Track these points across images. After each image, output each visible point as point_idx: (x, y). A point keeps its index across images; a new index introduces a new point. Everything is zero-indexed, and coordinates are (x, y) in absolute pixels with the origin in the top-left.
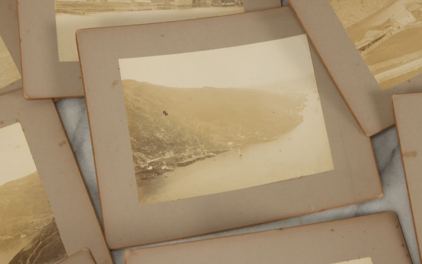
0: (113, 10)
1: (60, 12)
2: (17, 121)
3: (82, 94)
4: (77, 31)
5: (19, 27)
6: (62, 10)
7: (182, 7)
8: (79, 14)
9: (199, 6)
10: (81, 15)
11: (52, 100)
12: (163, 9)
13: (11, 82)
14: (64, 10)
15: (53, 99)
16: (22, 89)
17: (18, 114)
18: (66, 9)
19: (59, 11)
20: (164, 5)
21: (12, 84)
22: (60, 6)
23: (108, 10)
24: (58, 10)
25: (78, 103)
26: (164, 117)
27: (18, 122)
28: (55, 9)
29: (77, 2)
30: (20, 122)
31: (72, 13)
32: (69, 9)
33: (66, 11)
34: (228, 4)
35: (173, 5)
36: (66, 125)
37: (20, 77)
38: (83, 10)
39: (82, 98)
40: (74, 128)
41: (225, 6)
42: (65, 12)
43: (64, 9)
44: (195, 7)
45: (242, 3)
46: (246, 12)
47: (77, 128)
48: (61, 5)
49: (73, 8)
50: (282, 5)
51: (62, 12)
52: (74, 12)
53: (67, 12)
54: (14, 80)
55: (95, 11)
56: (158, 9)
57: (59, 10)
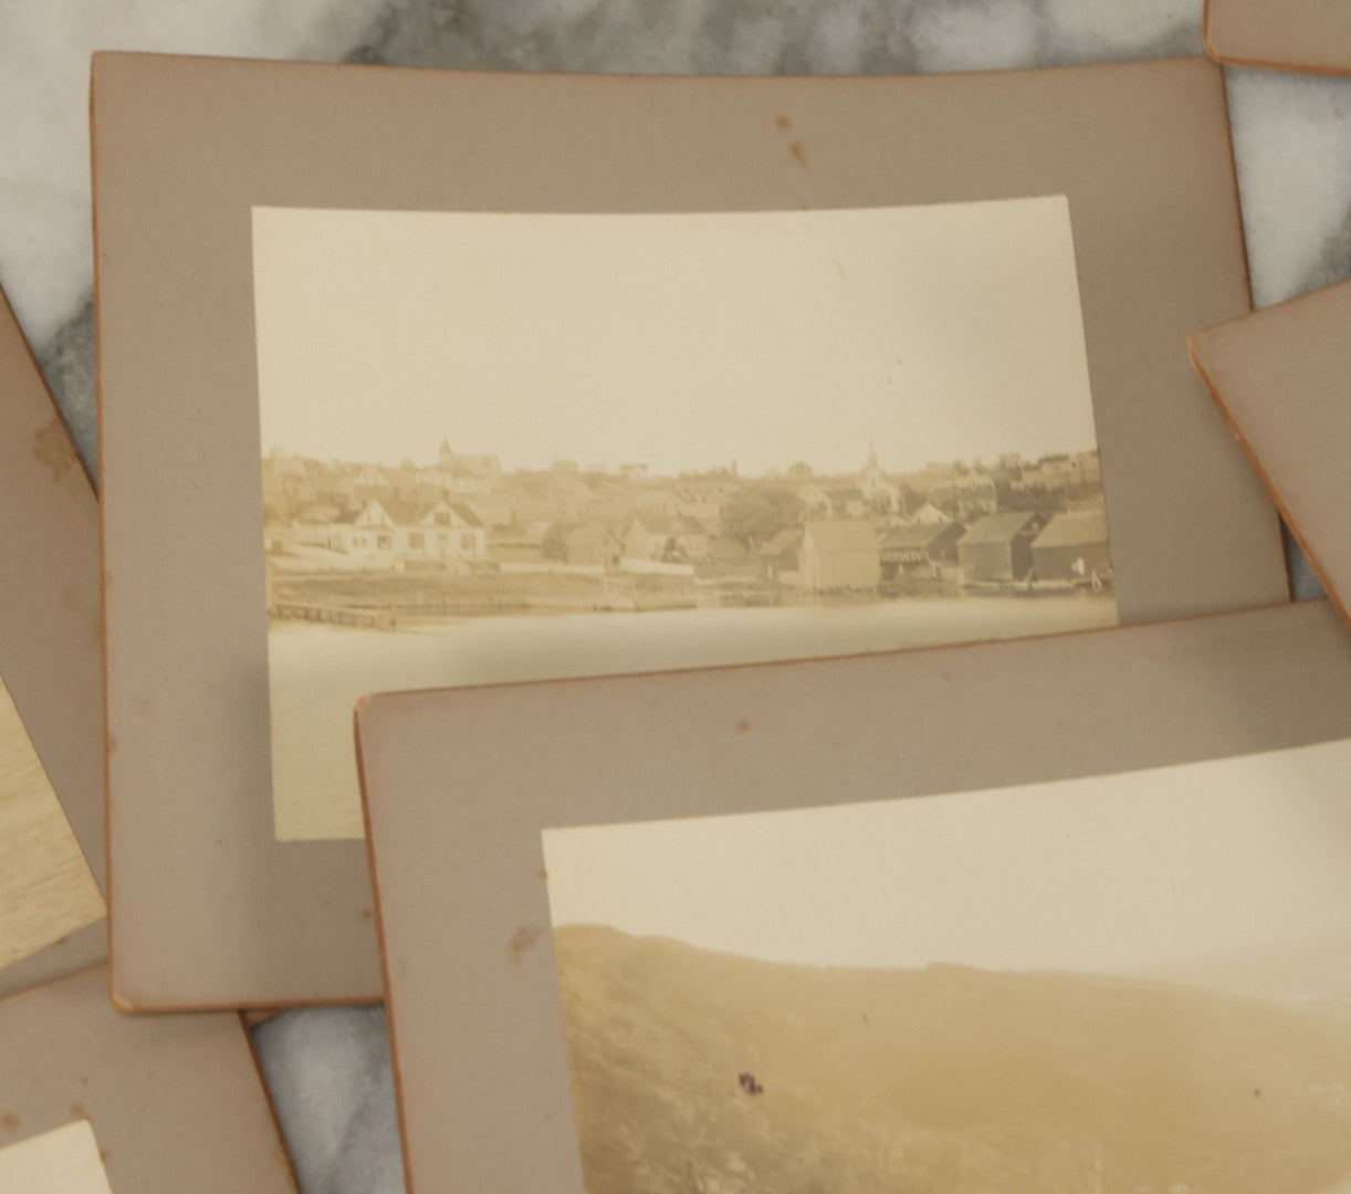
0: (525, 608)
1: (288, 618)
2: (78, 1113)
3: (370, 989)
4: (362, 701)
5: (105, 687)
6: (299, 608)
7: (834, 594)
8: (372, 625)
9: (912, 591)
10: (380, 628)
11: (235, 1018)
12: (750, 603)
13: (59, 931)
14: (306, 609)
15: (242, 1012)
16: (102, 965)
17: (85, 1081)
18: (315, 605)
19: (282, 614)
20: (751, 587)
21: (62, 941)
22: (287, 591)
23: (500, 609)
24: (280, 608)
25: (351, 1029)
26: (741, 1100)
27: (82, 1118)
28: (269, 604)
29: (366, 571)
30: (88, 1118)
31: (341, 623)
32: (330, 603)
33: (313, 613)
34: (1042, 584)
35: (790, 588)
36: (294, 1129)
37: (97, 910)
38: (389, 607)
39: (373, 1009)
40: (333, 1147)
41: (1031, 594)
42: (311, 617)
43: (307, 605)
44: (893, 595)
45: (1106, 583)
46: (1127, 622)
47: (346, 1148)
48: (294, 586)
49: (347, 600)
50: (1293, 597)
51: (298, 617)
52: (352, 616)
53: (318, 619)
54: (71, 923)
55: (444, 611)
56: (726, 602)
57: (286, 607)
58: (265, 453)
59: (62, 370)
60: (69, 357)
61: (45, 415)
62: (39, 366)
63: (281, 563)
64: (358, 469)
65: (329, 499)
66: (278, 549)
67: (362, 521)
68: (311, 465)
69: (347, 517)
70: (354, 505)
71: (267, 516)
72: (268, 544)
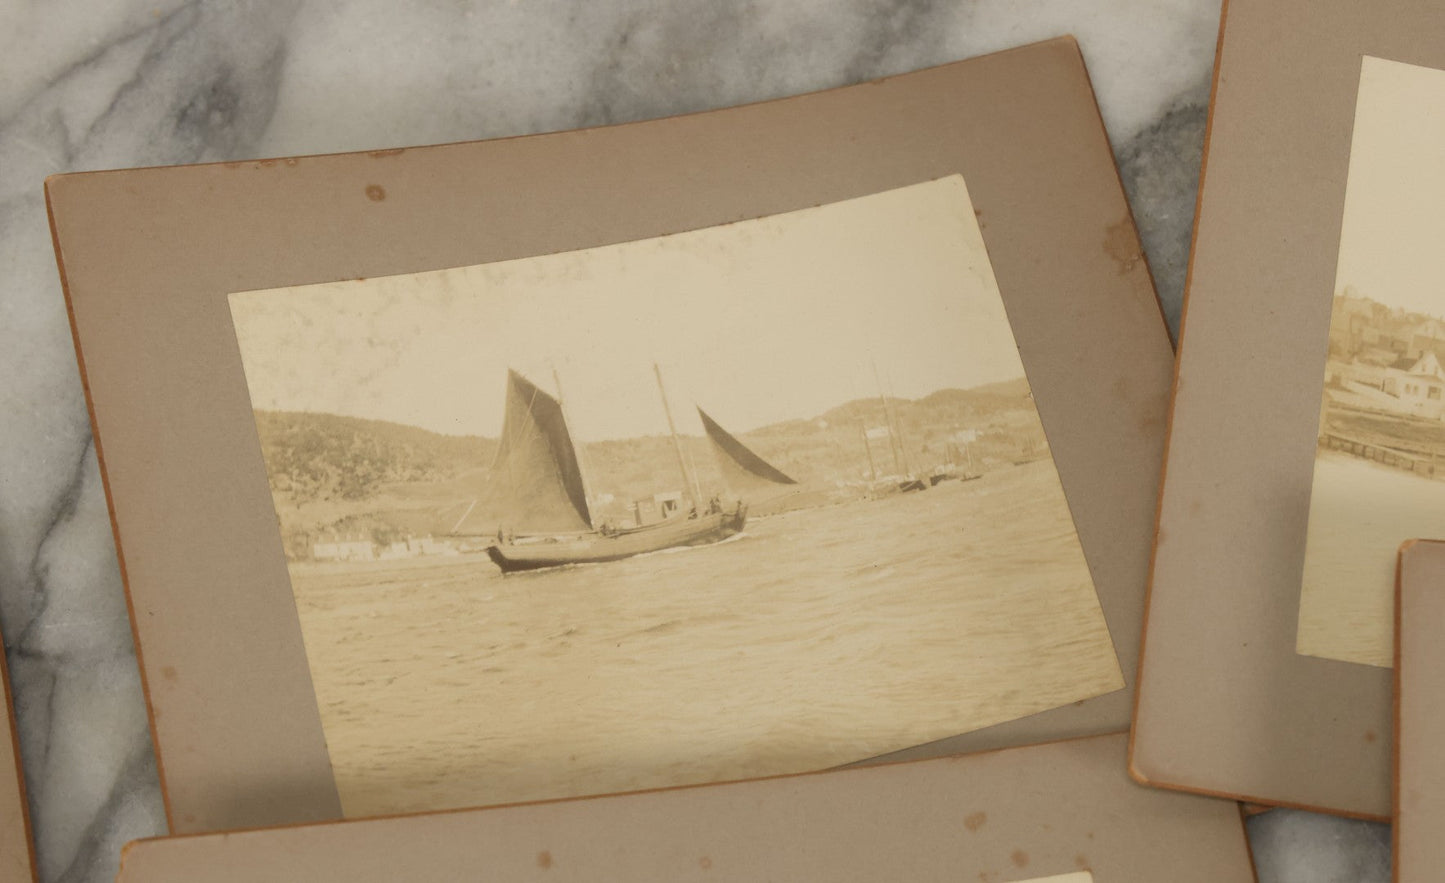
1: (1335, 449)
2: (1082, 864)
3: (1372, 805)
4: (1407, 543)
6: (1347, 441)
8: (1411, 469)
10: (1419, 474)
11: (1235, 806)
14: (1354, 444)
15: (1241, 803)
16: (1123, 730)
17: (1091, 837)
18: (1362, 441)
19: (1331, 444)
21: (1080, 703)
22: (1338, 424)
24: (1330, 437)
25: (1337, 837)
27: (1084, 870)
28: (1320, 433)
29: (1413, 418)
30: (1090, 870)
31: (1383, 462)
32: (1375, 442)
33: (1359, 449)
38: (1430, 455)
42: (1359, 452)
43: (1355, 440)
48: (1346, 420)
49: (1393, 442)
51: (1346, 451)
52: (1394, 456)
53: (1363, 455)
57: (1336, 438)
58: (1338, 291)
59: (1136, 172)
60: (1144, 160)
61: (1116, 212)
62: (1117, 164)
63: (1337, 396)
64: (1421, 320)
65: (1391, 344)
66: (1335, 383)
67: (1417, 370)
68: (1379, 309)
69: (1404, 364)
70: (1412, 354)
71: (1331, 350)
72: (1328, 377)
